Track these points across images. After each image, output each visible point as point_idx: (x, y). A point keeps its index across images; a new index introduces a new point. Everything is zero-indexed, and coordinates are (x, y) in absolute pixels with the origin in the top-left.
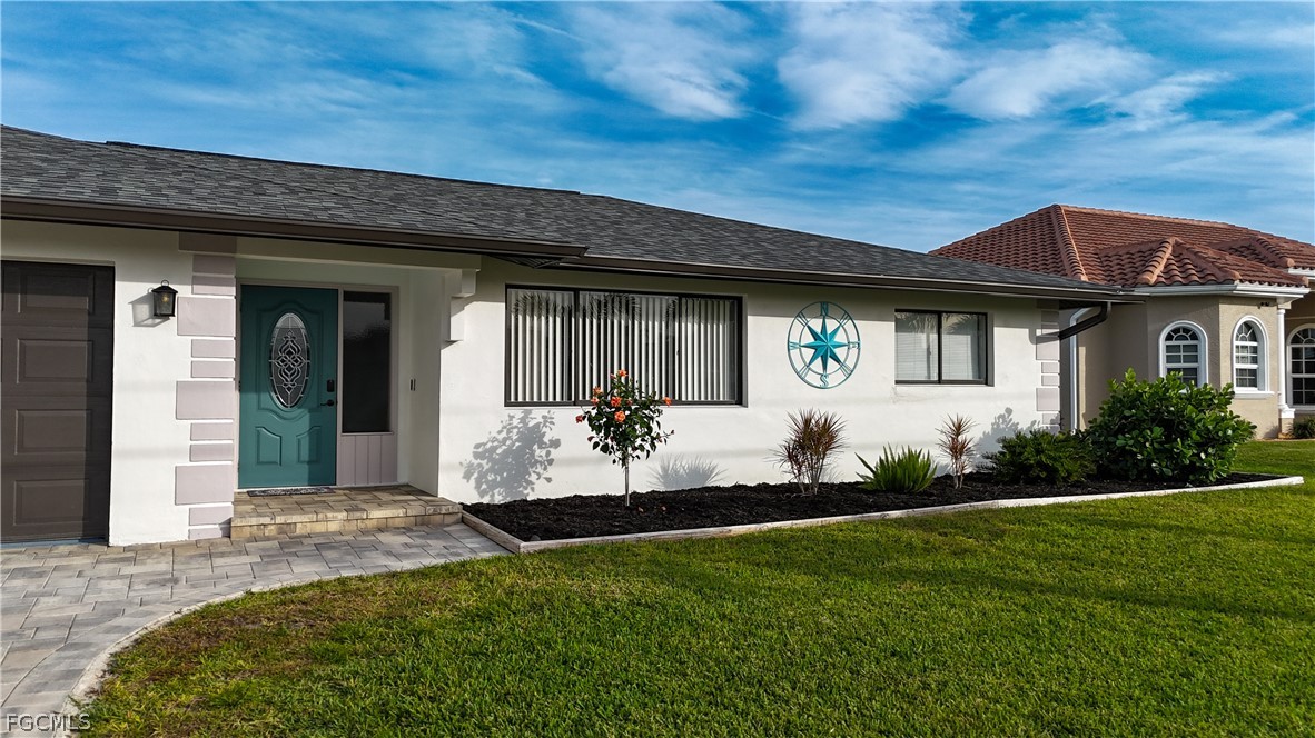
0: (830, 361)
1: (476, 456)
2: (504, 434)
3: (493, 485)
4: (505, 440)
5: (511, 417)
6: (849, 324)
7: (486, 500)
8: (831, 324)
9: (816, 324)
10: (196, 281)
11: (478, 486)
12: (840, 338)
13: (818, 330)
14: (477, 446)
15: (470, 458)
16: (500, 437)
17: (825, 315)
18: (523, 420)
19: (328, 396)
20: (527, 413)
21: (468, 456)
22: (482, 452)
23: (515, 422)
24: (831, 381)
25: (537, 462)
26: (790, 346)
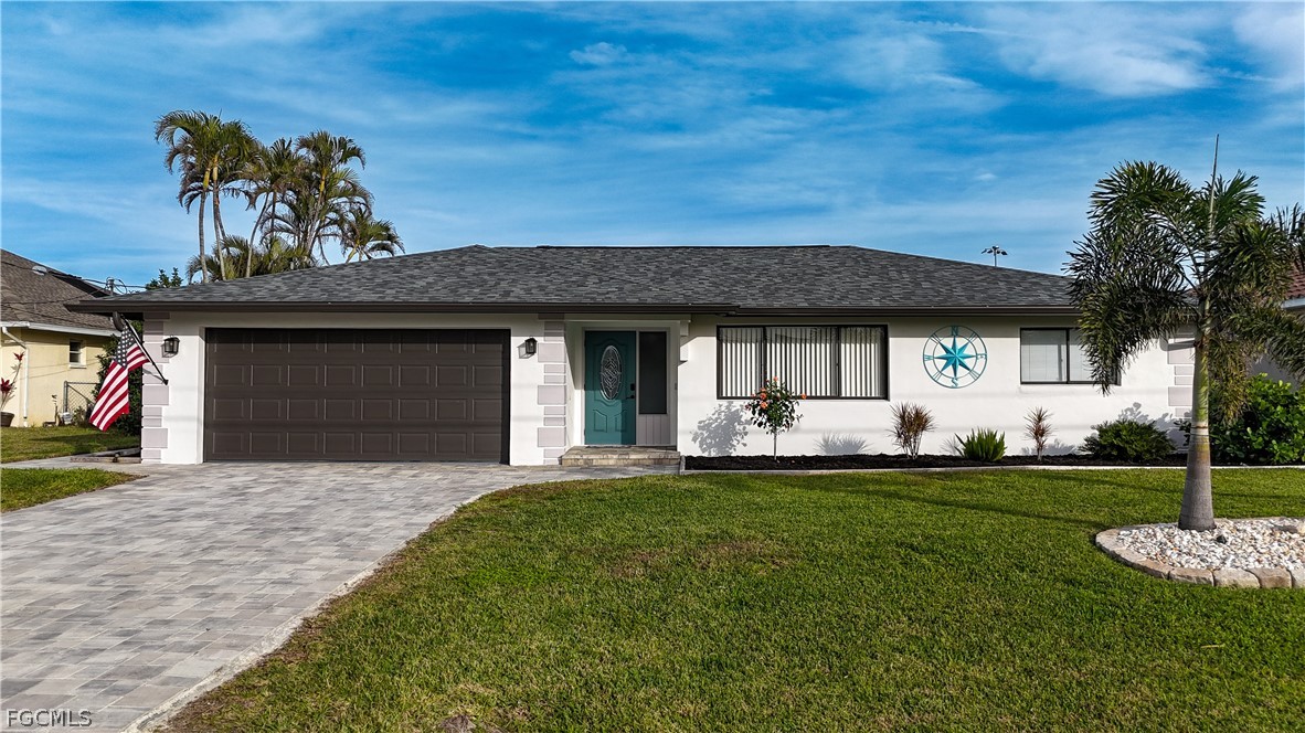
0: (960, 368)
1: (699, 428)
2: (716, 416)
3: (710, 446)
4: (717, 419)
5: (720, 406)
6: (976, 341)
7: (706, 455)
8: (961, 342)
9: (948, 342)
10: (546, 335)
11: (701, 446)
12: (969, 351)
13: (950, 346)
14: (700, 422)
15: (696, 429)
16: (714, 417)
17: (955, 334)
18: (727, 407)
19: (630, 393)
20: (730, 404)
21: (695, 428)
22: (703, 426)
23: (723, 409)
24: (960, 383)
25: (737, 433)
26: (925, 358)
